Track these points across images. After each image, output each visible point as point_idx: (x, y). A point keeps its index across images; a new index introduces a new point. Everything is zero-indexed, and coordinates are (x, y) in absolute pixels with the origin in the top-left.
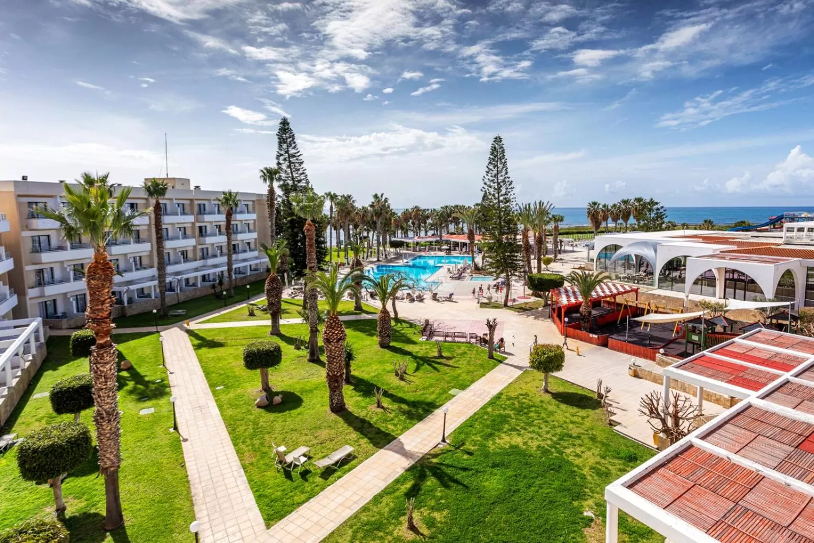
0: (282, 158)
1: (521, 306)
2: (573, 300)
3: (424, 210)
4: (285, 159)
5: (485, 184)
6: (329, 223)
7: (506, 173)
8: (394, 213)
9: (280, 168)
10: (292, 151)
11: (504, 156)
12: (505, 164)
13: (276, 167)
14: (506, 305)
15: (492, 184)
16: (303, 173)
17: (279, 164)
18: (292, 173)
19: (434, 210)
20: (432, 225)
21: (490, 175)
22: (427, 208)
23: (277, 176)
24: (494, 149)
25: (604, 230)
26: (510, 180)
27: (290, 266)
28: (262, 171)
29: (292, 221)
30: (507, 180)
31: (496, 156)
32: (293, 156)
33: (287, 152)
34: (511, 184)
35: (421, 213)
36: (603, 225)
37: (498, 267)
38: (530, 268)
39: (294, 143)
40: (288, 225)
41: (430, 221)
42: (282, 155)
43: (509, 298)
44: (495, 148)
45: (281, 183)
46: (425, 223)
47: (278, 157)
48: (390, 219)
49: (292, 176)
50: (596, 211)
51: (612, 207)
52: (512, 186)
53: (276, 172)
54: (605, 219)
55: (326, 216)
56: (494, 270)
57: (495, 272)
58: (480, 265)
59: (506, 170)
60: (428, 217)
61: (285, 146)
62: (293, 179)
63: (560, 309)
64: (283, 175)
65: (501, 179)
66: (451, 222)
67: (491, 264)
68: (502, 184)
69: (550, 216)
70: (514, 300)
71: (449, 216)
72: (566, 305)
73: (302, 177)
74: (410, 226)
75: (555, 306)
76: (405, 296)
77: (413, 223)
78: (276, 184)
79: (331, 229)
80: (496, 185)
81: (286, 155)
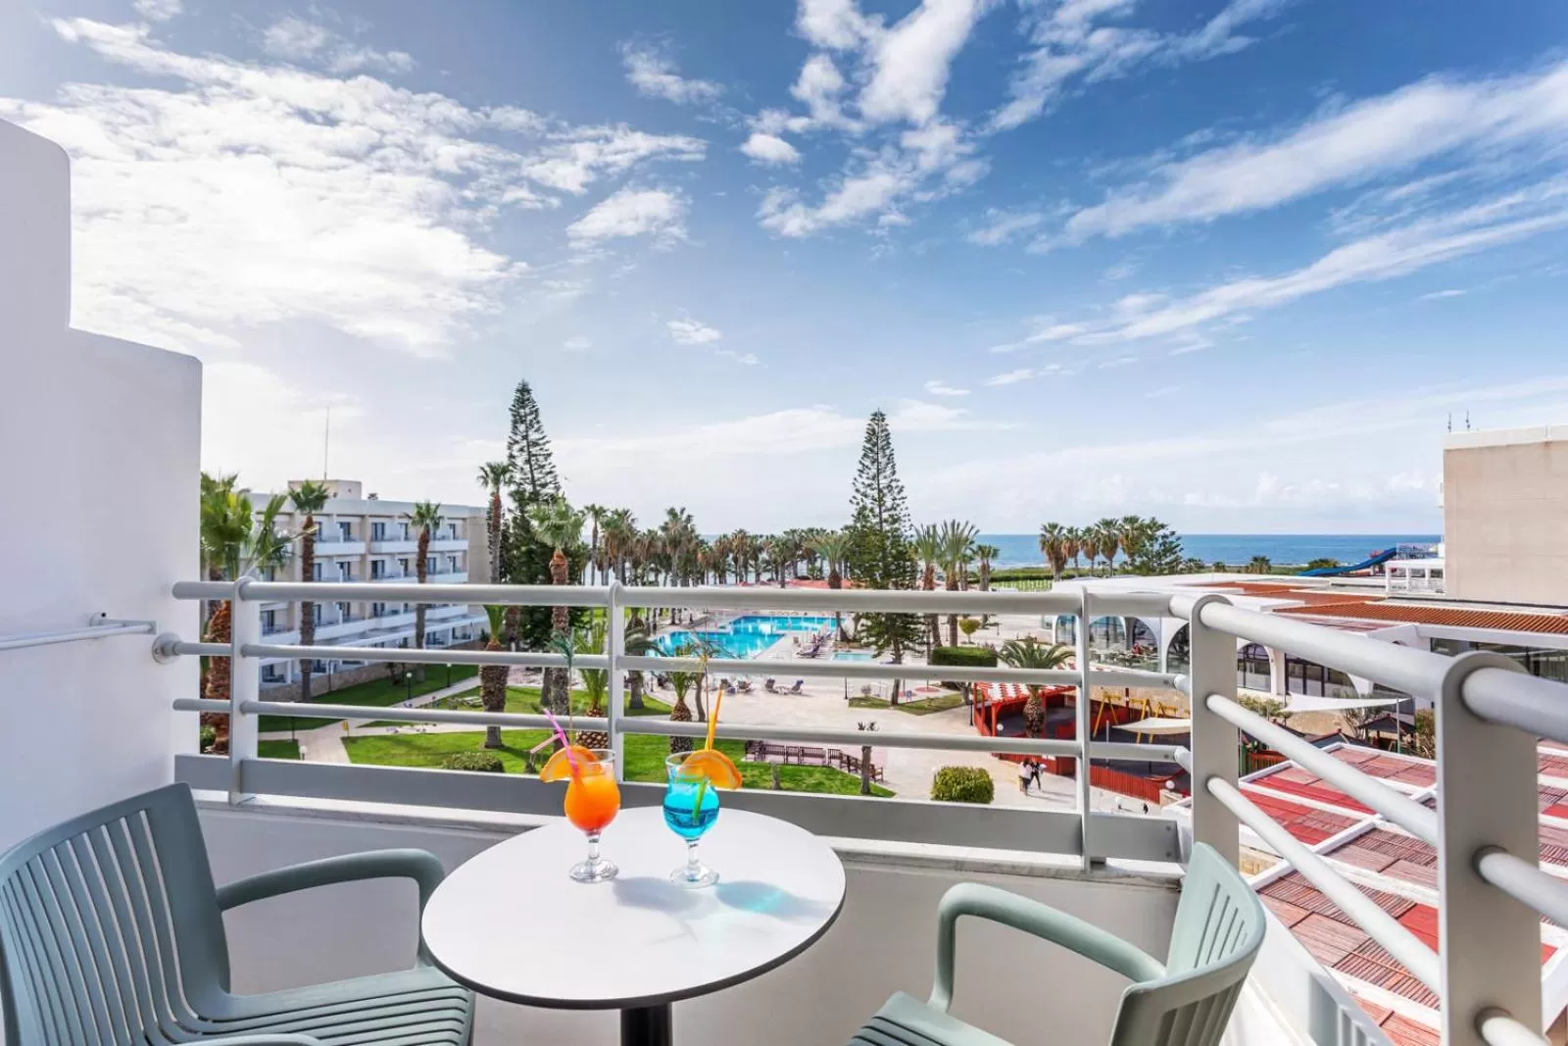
0: (516, 447)
1: (919, 704)
2: (1012, 694)
3: (755, 537)
4: (522, 450)
5: (857, 491)
6: (589, 558)
7: (894, 473)
8: (702, 542)
9: (514, 465)
10: (533, 436)
11: (889, 443)
12: (890, 459)
13: (505, 461)
14: (894, 702)
15: (869, 491)
16: (551, 472)
17: (511, 456)
18: (532, 471)
19: (772, 536)
20: (768, 563)
21: (864, 476)
22: (759, 534)
23: (508, 476)
24: (872, 433)
25: (1072, 573)
26: (900, 484)
27: (522, 630)
28: (482, 468)
29: (530, 552)
30: (894, 484)
31: (875, 445)
32: (535, 444)
33: (525, 437)
34: (901, 491)
35: (749, 541)
36: (1070, 564)
37: (879, 635)
38: (937, 637)
39: (538, 422)
40: (523, 559)
41: (764, 556)
42: (517, 442)
43: (901, 690)
44: (874, 430)
45: (513, 487)
46: (756, 559)
47: (510, 446)
48: (695, 552)
49: (533, 477)
50: (1056, 539)
51: (1084, 534)
52: (903, 494)
53: (505, 470)
54: (1073, 552)
55: (585, 547)
56: (873, 639)
57: (876, 643)
58: (851, 633)
59: (893, 467)
60: (761, 549)
61: (522, 427)
62: (533, 482)
63: (988, 709)
64: (518, 476)
65: (884, 482)
66: (802, 557)
67: (869, 629)
68: (885, 491)
69: (974, 547)
70: (910, 694)
71: (798, 546)
72: (999, 703)
73: (549, 478)
74: (730, 565)
75: (980, 705)
76: (718, 684)
77: (736, 560)
78: (505, 491)
79: (593, 568)
80: (875, 493)
81: (525, 443)
